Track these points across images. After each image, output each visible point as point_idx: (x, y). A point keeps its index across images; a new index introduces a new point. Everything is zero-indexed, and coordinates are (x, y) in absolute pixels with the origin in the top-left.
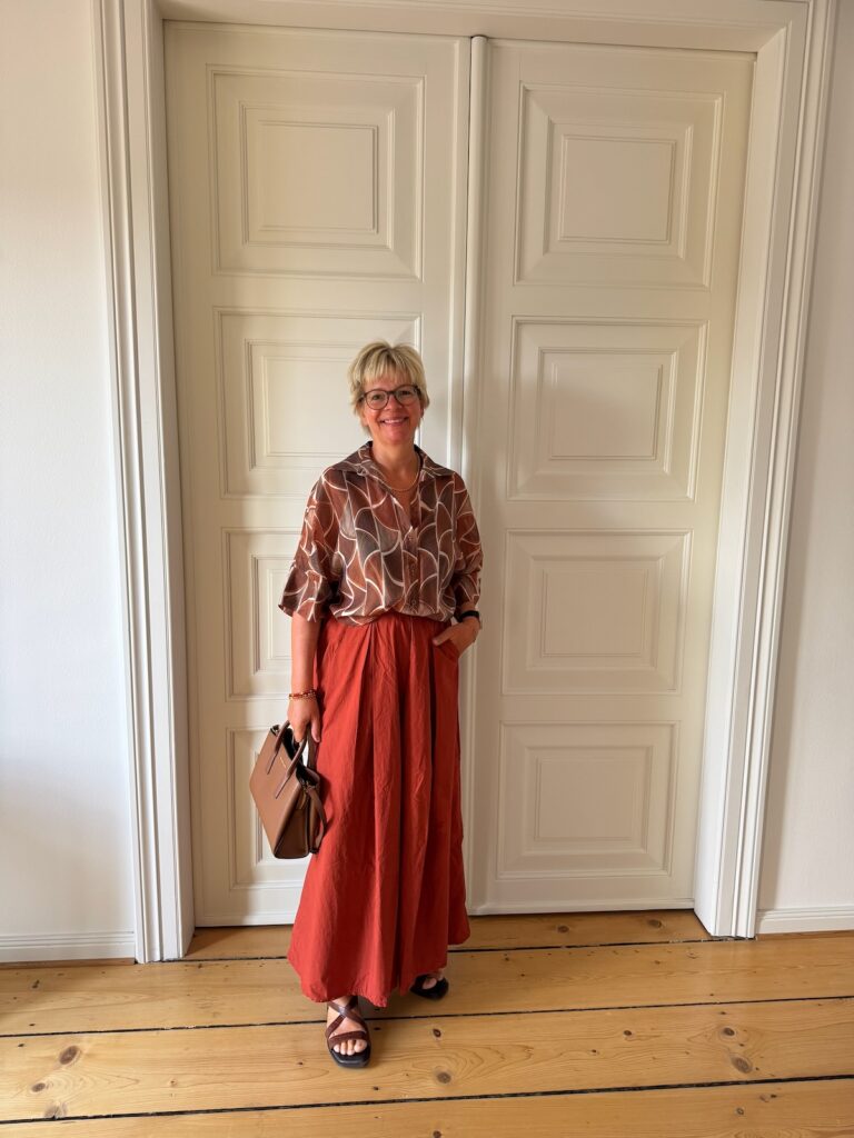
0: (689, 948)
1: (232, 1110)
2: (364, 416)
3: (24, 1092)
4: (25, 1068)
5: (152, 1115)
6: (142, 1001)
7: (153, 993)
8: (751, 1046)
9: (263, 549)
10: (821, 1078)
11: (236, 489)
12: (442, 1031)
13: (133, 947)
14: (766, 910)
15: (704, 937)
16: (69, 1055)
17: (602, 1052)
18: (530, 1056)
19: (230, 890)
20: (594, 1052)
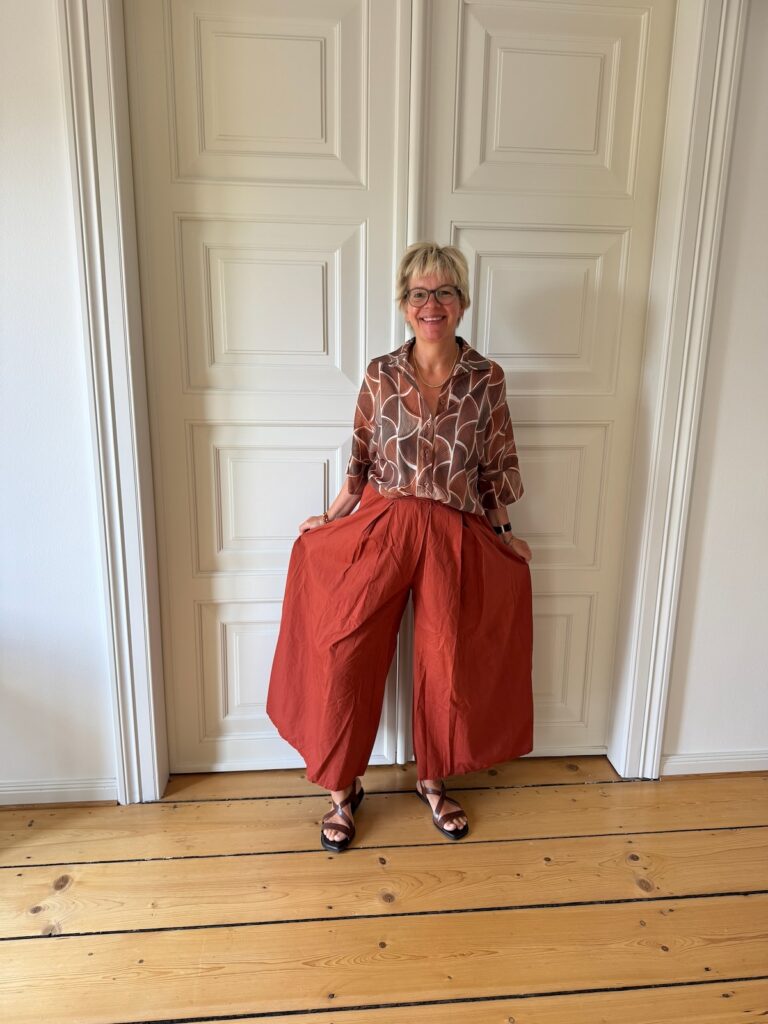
0: (602, 788)
1: (206, 927)
2: (407, 312)
3: (24, 914)
4: (24, 894)
5: (137, 931)
6: (123, 837)
7: (135, 830)
8: (653, 870)
9: (222, 439)
10: (712, 895)
11: (196, 384)
12: (387, 859)
13: (115, 790)
14: (669, 755)
15: (615, 779)
16: (62, 883)
17: (524, 875)
18: (463, 879)
19: (201, 741)
20: (518, 875)
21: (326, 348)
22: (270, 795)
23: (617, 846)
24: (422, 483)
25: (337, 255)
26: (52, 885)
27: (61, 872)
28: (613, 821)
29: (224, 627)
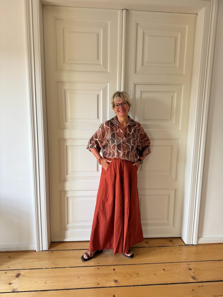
0: (180, 247)
1: (61, 290)
3: (6, 285)
4: (7, 279)
5: (40, 291)
6: (37, 261)
7: (40, 259)
8: (196, 273)
9: (68, 143)
10: (214, 281)
11: (62, 128)
12: (115, 269)
13: (35, 247)
14: (200, 238)
15: (184, 245)
16: (18, 275)
17: (157, 274)
18: (138, 276)
19: (60, 232)
20: (155, 274)
21: (98, 117)
22: (81, 249)
23: (184, 266)
24: (123, 156)
25: (101, 92)
26: (15, 276)
27: (18, 272)
28: (183, 258)
29: (67, 198)
